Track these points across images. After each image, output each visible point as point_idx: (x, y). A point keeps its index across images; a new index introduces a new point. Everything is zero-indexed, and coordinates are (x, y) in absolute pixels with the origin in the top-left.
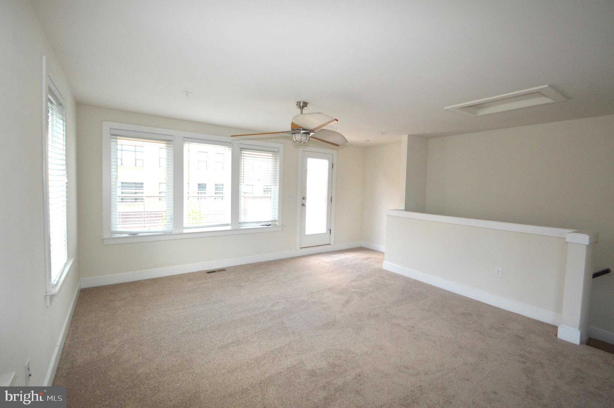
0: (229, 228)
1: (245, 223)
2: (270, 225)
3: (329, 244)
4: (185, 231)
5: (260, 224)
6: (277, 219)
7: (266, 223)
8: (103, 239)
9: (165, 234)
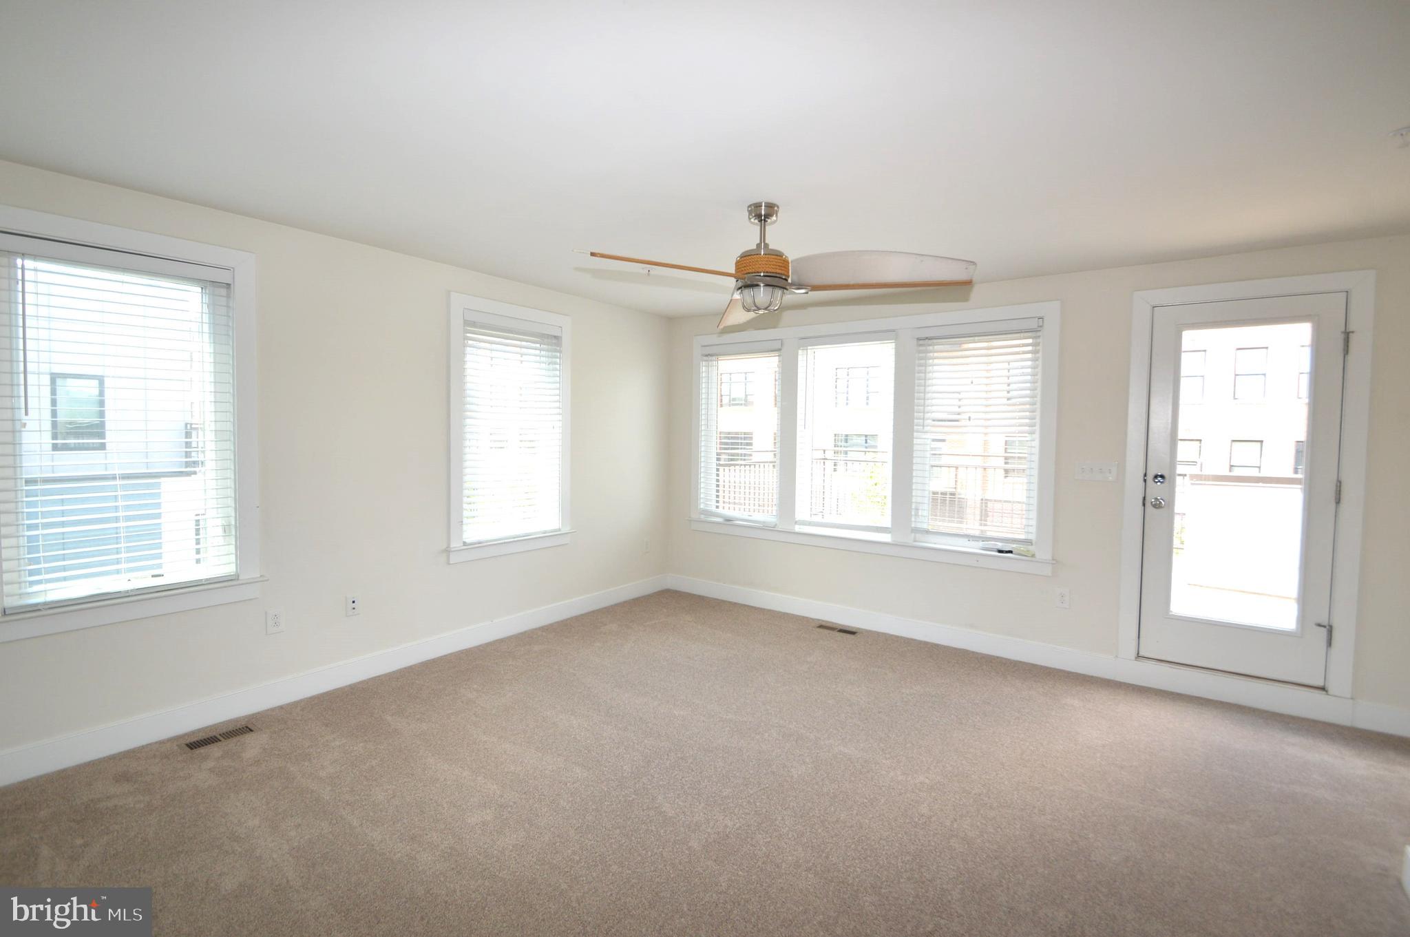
0: (886, 538)
1: (927, 532)
2: (1010, 552)
3: (1323, 689)
4: (798, 528)
5: (981, 544)
6: (1032, 537)
7: (1000, 546)
8: (690, 521)
9: (765, 527)
